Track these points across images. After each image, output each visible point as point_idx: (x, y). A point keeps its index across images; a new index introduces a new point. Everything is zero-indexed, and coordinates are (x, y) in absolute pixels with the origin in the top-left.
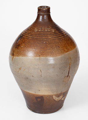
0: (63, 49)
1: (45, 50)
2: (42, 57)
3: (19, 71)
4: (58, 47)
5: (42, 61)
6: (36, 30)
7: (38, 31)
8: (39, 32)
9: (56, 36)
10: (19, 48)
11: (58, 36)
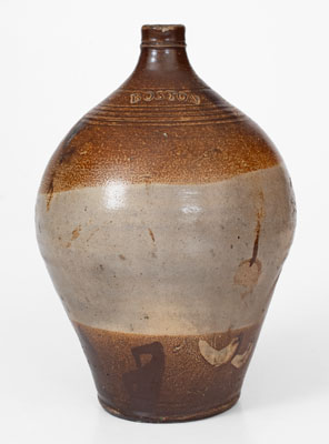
0: (233, 160)
1: (167, 159)
2: (158, 185)
3: (73, 243)
4: (216, 150)
5: (156, 197)
6: (135, 98)
7: (142, 102)
8: (147, 103)
9: (206, 115)
10: (75, 159)
11: (213, 117)
